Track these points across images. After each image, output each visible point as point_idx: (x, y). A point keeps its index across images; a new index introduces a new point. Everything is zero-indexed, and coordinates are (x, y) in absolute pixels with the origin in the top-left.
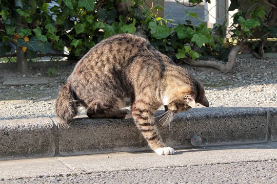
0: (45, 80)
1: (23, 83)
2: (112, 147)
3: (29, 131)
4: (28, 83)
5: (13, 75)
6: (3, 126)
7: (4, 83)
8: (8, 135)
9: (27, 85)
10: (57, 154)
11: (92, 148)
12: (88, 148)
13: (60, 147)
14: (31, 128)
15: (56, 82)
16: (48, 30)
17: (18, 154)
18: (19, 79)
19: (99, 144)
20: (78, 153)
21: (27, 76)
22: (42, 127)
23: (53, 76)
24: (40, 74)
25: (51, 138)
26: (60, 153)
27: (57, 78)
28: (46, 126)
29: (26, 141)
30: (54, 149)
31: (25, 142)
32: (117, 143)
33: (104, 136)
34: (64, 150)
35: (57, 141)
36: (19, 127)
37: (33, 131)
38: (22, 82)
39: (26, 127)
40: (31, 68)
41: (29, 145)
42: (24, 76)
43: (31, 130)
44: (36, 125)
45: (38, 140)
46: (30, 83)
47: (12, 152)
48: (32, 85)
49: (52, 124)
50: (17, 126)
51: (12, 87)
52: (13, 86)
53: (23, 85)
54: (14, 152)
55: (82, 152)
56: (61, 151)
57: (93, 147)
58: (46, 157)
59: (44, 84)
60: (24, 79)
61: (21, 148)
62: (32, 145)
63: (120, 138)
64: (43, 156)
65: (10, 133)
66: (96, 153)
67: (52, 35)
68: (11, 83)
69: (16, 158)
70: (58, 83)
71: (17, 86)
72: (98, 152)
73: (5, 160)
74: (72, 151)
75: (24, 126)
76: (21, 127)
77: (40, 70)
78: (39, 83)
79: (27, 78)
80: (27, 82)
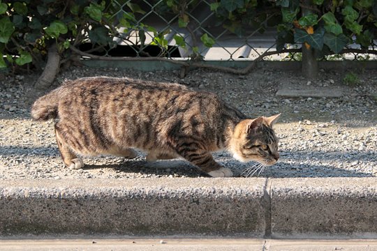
0: (337, 92)
1: (304, 95)
2: (351, 232)
3: (227, 200)
4: (313, 95)
5: (293, 81)
6: (193, 189)
7: (277, 93)
8: (198, 202)
9: (310, 99)
10: (268, 235)
11: (320, 230)
12: (314, 230)
13: (273, 225)
14: (231, 195)
15: (355, 94)
16: (345, 16)
17: (213, 231)
18: (301, 87)
19: (332, 226)
20: (298, 235)
21: (313, 83)
22: (247, 195)
23: (352, 85)
24: (332, 81)
25: (261, 211)
26: (273, 233)
27: (357, 89)
28: (253, 194)
29: (224, 213)
30: (264, 227)
31: (222, 215)
32: (358, 226)
33: (339, 213)
34: (279, 230)
35: (268, 216)
36: (214, 192)
37: (235, 200)
38: (304, 93)
39: (225, 193)
40: (322, 70)
41: (228, 219)
42: (309, 83)
43: (231, 199)
44: (239, 191)
45: (241, 213)
46: (316, 95)
47: (203, 227)
48: (317, 98)
49: (262, 191)
50: (212, 191)
51: (287, 101)
52: (288, 98)
53: (304, 97)
54: (207, 228)
55: (304, 235)
56: (274, 231)
57: (321, 228)
58: (252, 237)
59: (335, 98)
60: (307, 89)
61: (217, 222)
62: (233, 219)
63: (364, 219)
64: (247, 237)
65: (201, 201)
66: (326, 237)
67: (351, 23)
68: (287, 94)
69: (209, 237)
70: (356, 97)
71: (295, 98)
72: (328, 237)
73: (193, 238)
74: (290, 231)
75: (222, 192)
76: (217, 193)
77: (335, 74)
78: (328, 95)
79: (312, 87)
80: (311, 93)
